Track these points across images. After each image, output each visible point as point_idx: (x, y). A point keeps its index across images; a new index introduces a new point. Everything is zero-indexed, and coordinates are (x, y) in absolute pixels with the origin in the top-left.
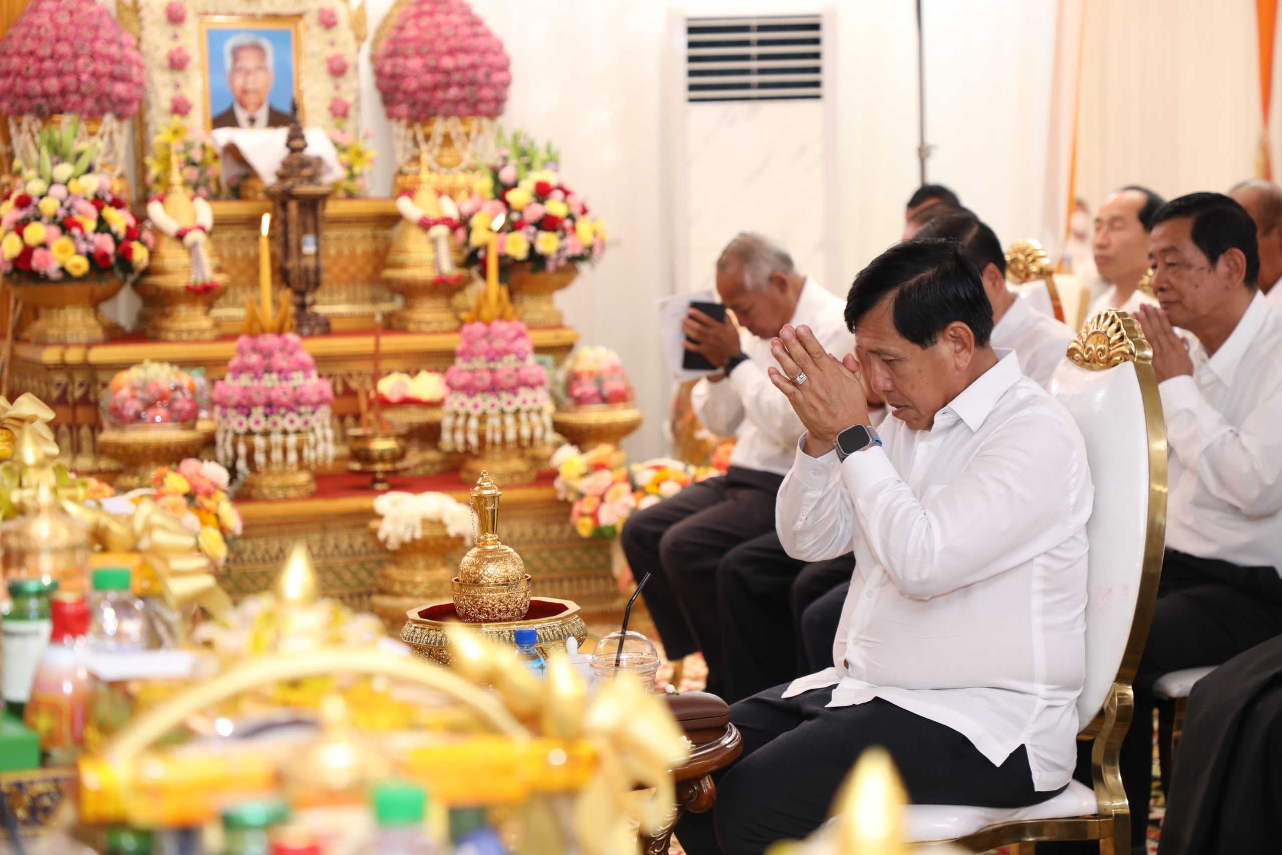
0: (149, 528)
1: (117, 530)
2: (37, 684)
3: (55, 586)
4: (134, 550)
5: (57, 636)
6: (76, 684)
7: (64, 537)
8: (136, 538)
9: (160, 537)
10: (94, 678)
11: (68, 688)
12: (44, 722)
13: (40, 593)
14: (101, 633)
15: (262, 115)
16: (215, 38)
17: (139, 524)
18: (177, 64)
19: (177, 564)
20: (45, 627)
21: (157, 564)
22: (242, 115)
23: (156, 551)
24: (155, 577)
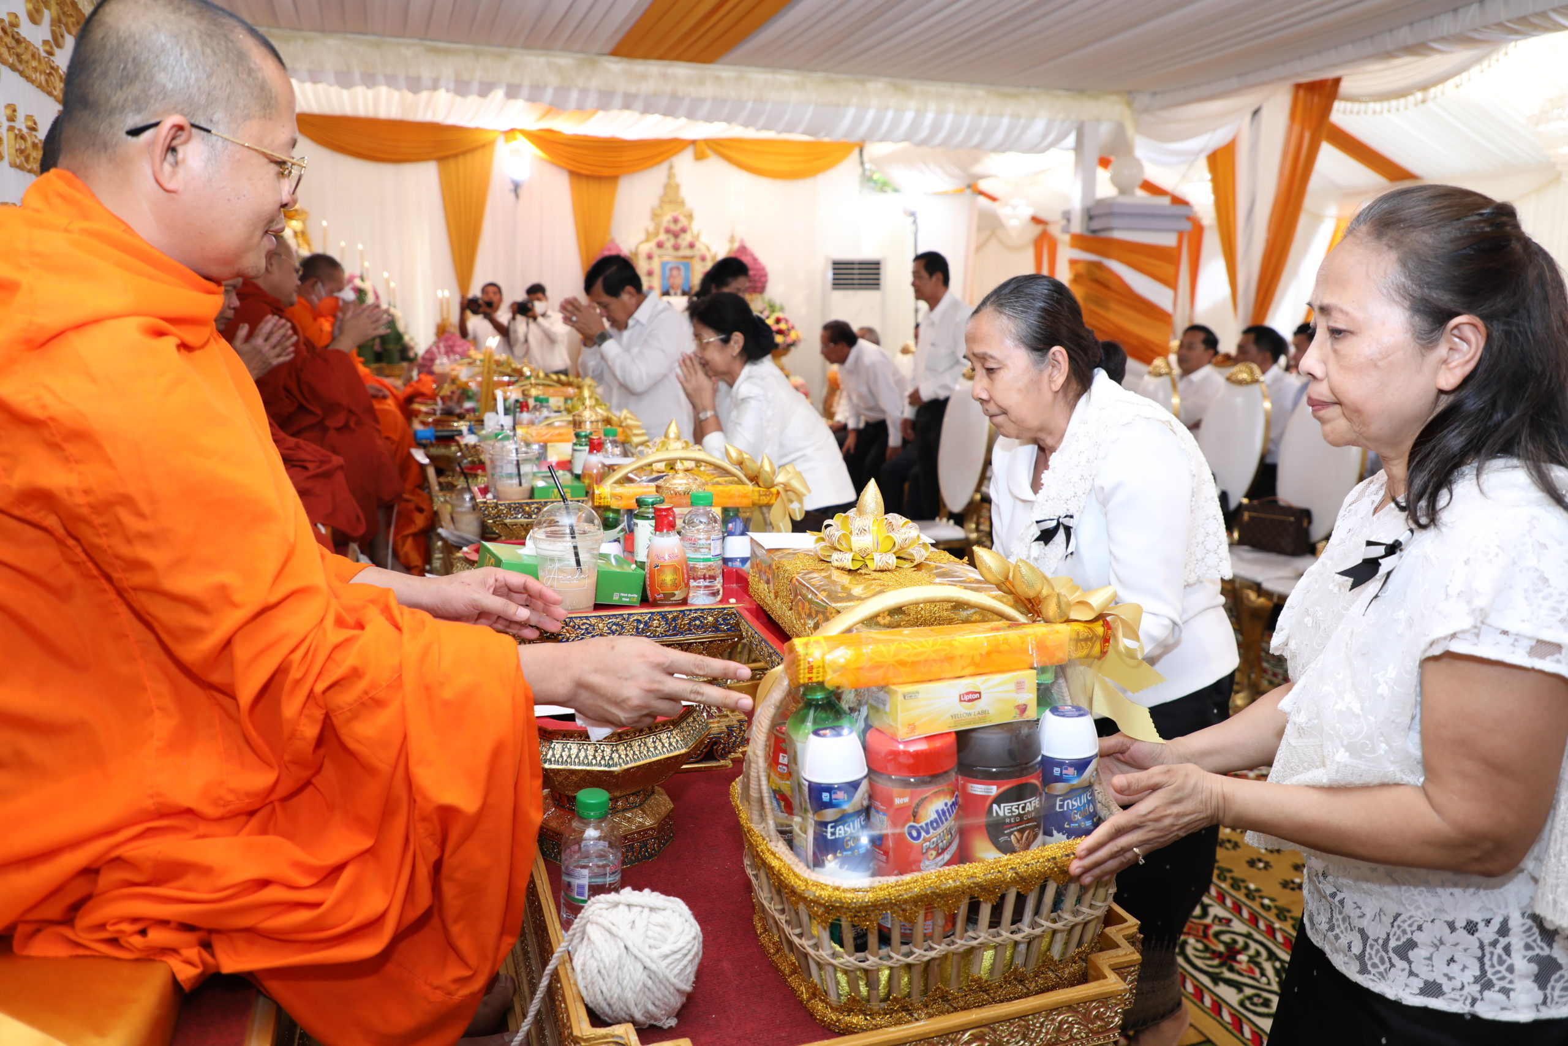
0: (626, 418)
1: (615, 419)
2: (584, 467)
3: (591, 434)
4: (621, 426)
5: (591, 451)
6: (598, 469)
7: (594, 418)
8: (621, 422)
9: (629, 422)
10: (604, 465)
11: (595, 471)
12: (587, 481)
13: (586, 436)
14: (606, 451)
15: (679, 292)
16: (663, 265)
17: (622, 417)
18: (650, 274)
19: (636, 431)
20: (587, 448)
21: (628, 431)
22: (672, 292)
23: (628, 427)
24: (627, 436)
